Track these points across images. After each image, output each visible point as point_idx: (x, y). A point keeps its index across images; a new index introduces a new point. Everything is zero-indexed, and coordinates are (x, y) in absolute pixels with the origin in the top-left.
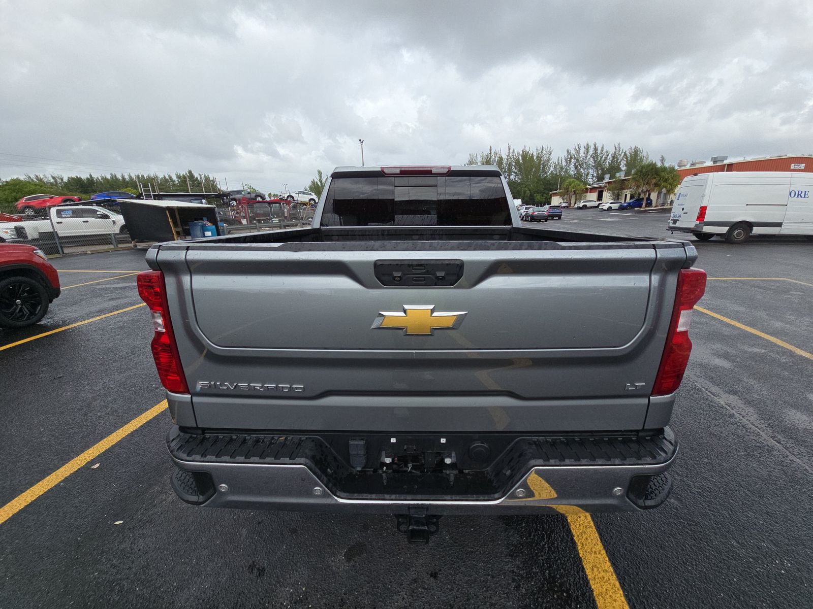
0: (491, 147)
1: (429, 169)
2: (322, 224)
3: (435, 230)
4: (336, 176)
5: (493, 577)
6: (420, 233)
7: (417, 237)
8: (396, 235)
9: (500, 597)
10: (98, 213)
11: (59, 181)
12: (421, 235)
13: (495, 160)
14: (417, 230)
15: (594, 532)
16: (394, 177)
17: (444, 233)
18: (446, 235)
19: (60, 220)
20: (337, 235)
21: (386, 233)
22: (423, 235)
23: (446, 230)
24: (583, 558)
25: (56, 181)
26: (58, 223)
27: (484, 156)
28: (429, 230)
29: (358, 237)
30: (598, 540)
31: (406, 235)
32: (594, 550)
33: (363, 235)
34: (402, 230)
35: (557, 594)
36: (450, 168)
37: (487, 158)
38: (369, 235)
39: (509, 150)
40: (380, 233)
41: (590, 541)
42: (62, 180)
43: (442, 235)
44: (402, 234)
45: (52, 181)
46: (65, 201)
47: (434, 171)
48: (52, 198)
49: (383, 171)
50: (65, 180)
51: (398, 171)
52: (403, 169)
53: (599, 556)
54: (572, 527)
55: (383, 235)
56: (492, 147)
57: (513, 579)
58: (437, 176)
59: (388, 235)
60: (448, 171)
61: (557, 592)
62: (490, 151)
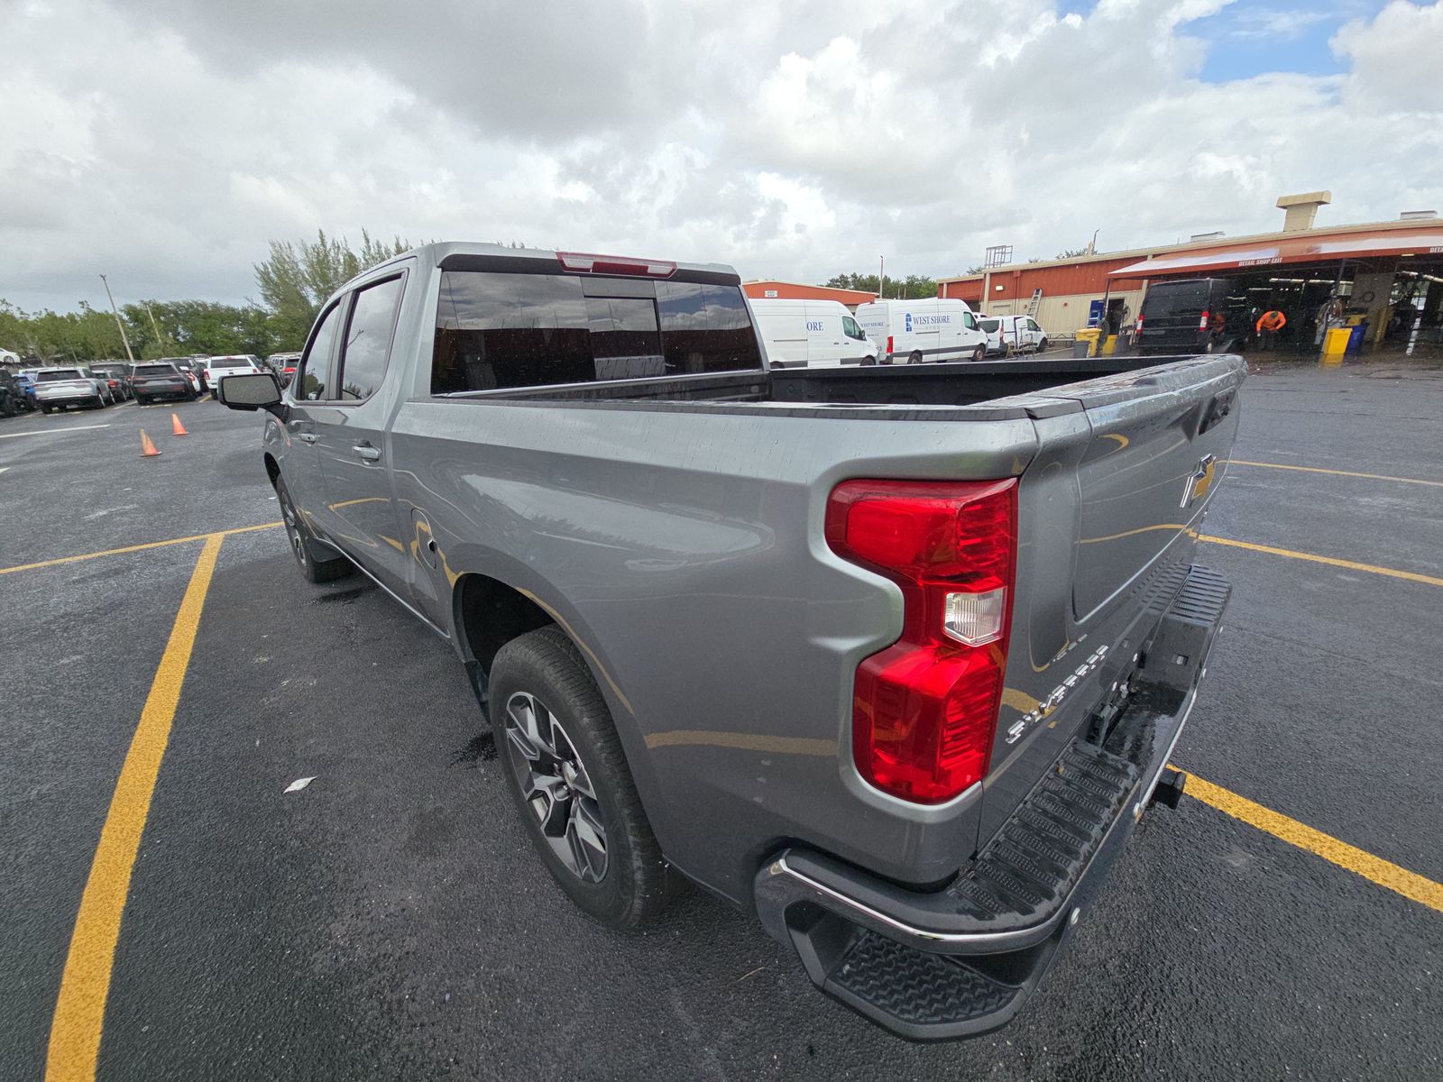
0: (321, 231)
1: (642, 264)
6: (651, 393)
13: (339, 261)
16: (581, 275)
17: (688, 389)
18: (690, 391)
23: (691, 381)
27: (310, 250)
36: (674, 264)
37: (318, 254)
39: (367, 241)
43: (685, 392)
47: (651, 268)
49: (562, 262)
51: (589, 264)
52: (598, 260)
56: (325, 233)
58: (653, 280)
60: (672, 271)
62: (323, 240)
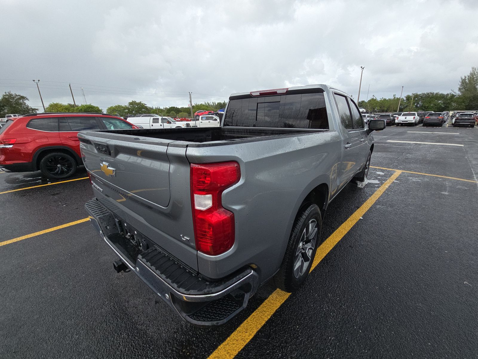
1: (276, 91)
2: (224, 125)
3: (273, 130)
4: (232, 98)
5: (172, 321)
7: (264, 134)
8: (253, 132)
9: (165, 329)
10: (214, 118)
11: (214, 104)
12: (266, 133)
14: (264, 130)
15: (243, 344)
16: (258, 97)
19: (202, 121)
20: (227, 131)
21: (248, 131)
22: (267, 133)
24: (218, 349)
25: (213, 104)
26: (201, 122)
28: (271, 130)
29: (236, 133)
30: (239, 349)
31: (258, 133)
32: (230, 351)
33: (238, 132)
34: (256, 130)
35: (186, 350)
36: (288, 89)
38: (240, 132)
40: (245, 131)
41: (234, 346)
42: (215, 104)
44: (256, 132)
45: (212, 104)
46: (209, 113)
47: (278, 92)
48: (205, 112)
49: (251, 94)
50: (216, 104)
52: (261, 92)
53: (228, 356)
54: (235, 333)
55: (247, 132)
57: (178, 328)
58: (281, 95)
59: (249, 132)
60: (287, 91)
61: (187, 350)
